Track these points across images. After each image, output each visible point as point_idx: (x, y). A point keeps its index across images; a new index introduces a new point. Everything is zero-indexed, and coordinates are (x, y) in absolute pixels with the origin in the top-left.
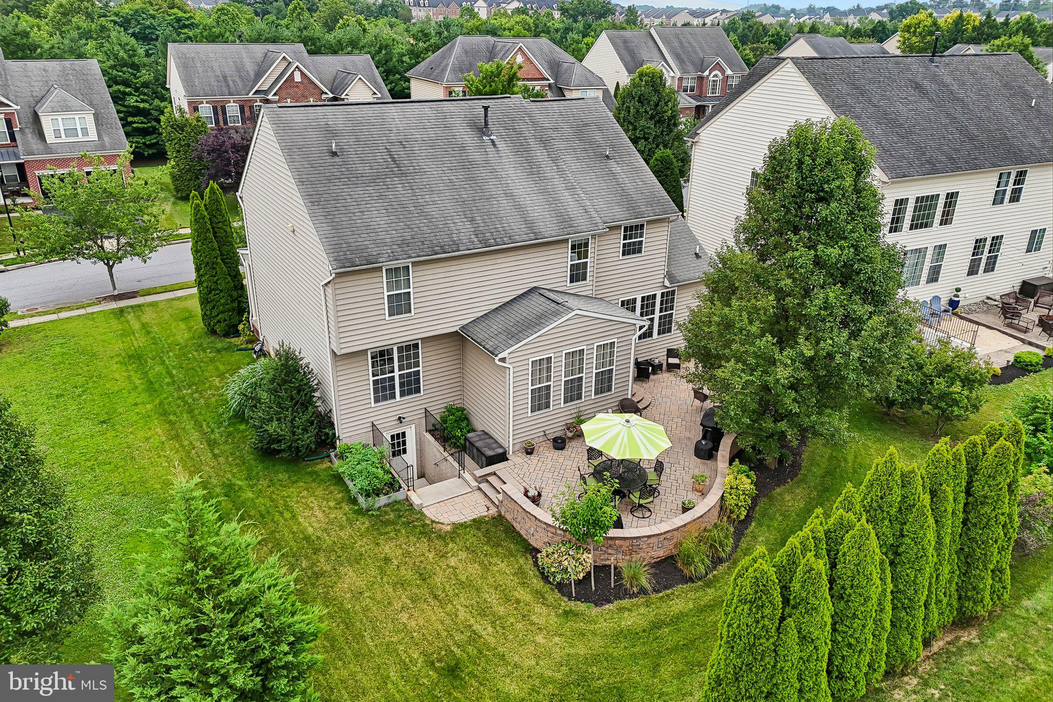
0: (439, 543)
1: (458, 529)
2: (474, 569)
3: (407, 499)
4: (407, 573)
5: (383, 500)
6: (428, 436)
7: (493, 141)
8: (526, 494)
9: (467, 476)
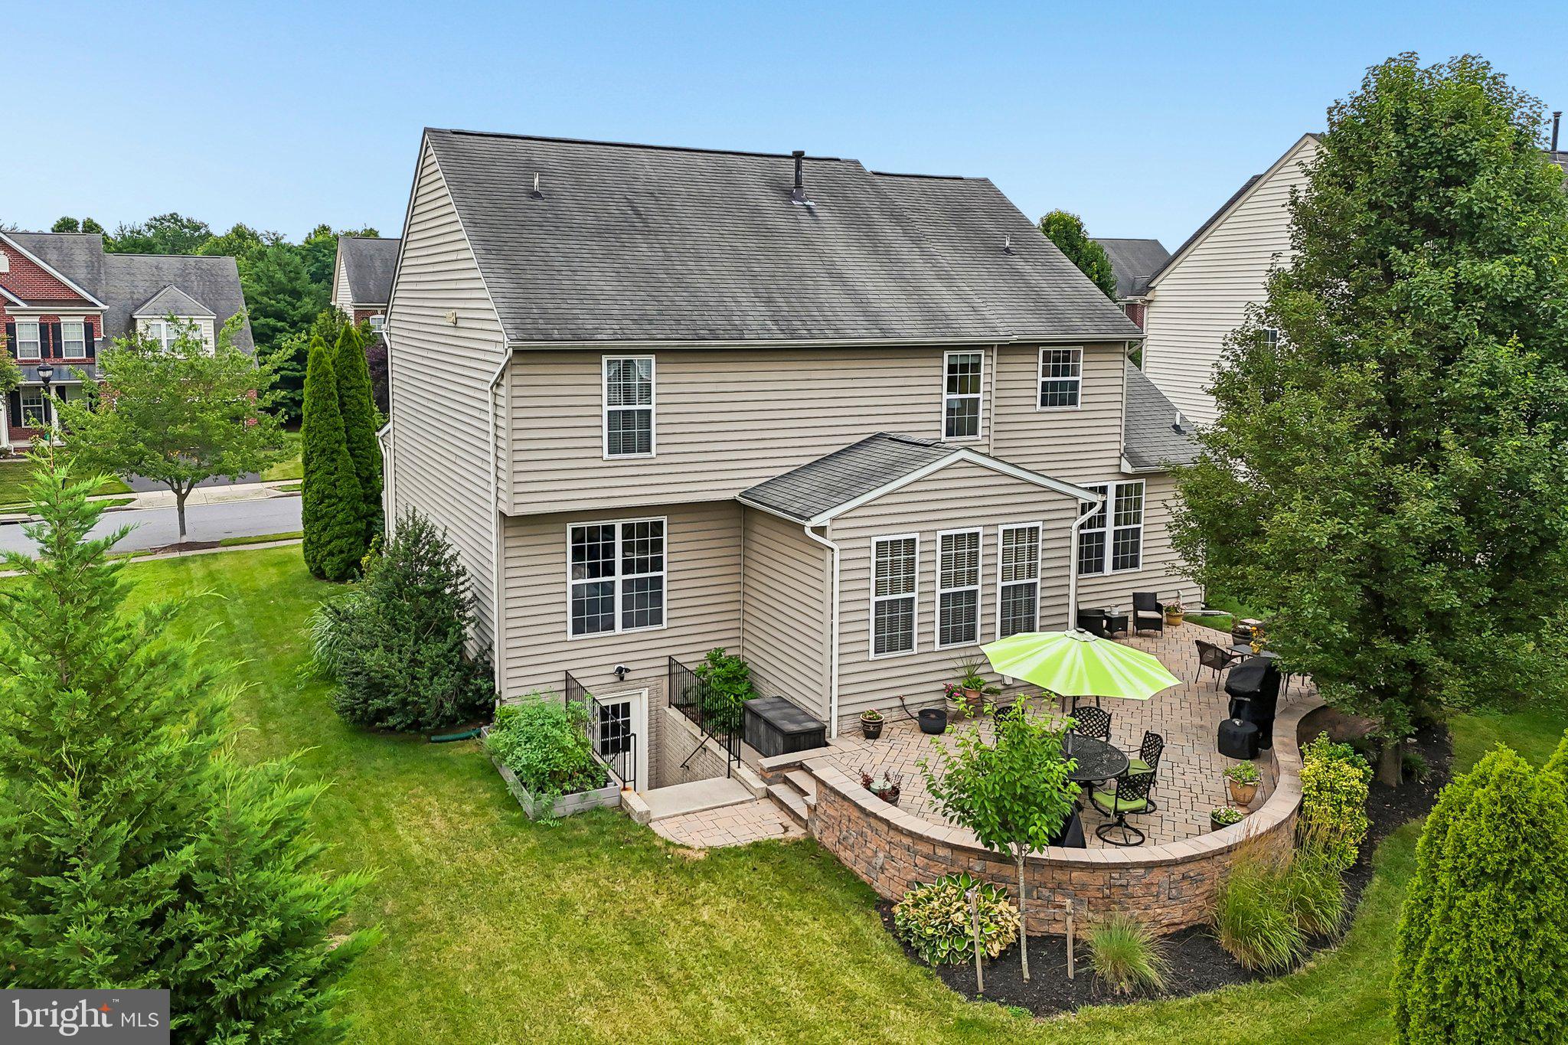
0: (678, 882)
1: (719, 859)
2: (752, 931)
3: (621, 804)
4: (605, 932)
5: (570, 803)
6: (675, 714)
7: (809, 208)
8: (867, 783)
9: (744, 772)
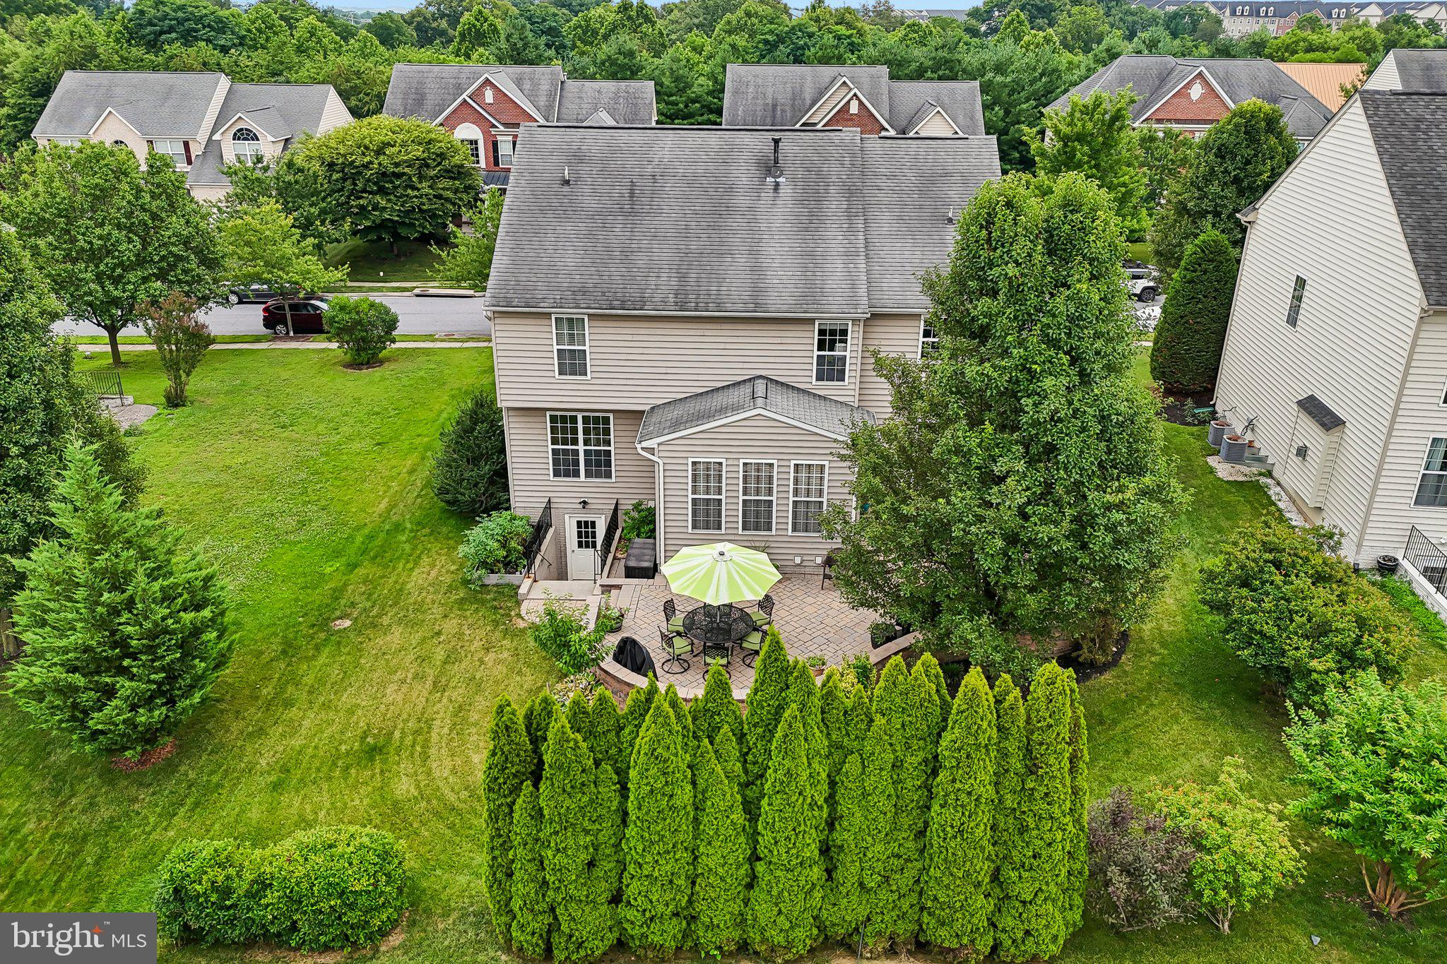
0: (496, 636)
2: (498, 672)
3: (518, 585)
4: (439, 652)
5: (493, 579)
7: (777, 185)
9: (599, 583)
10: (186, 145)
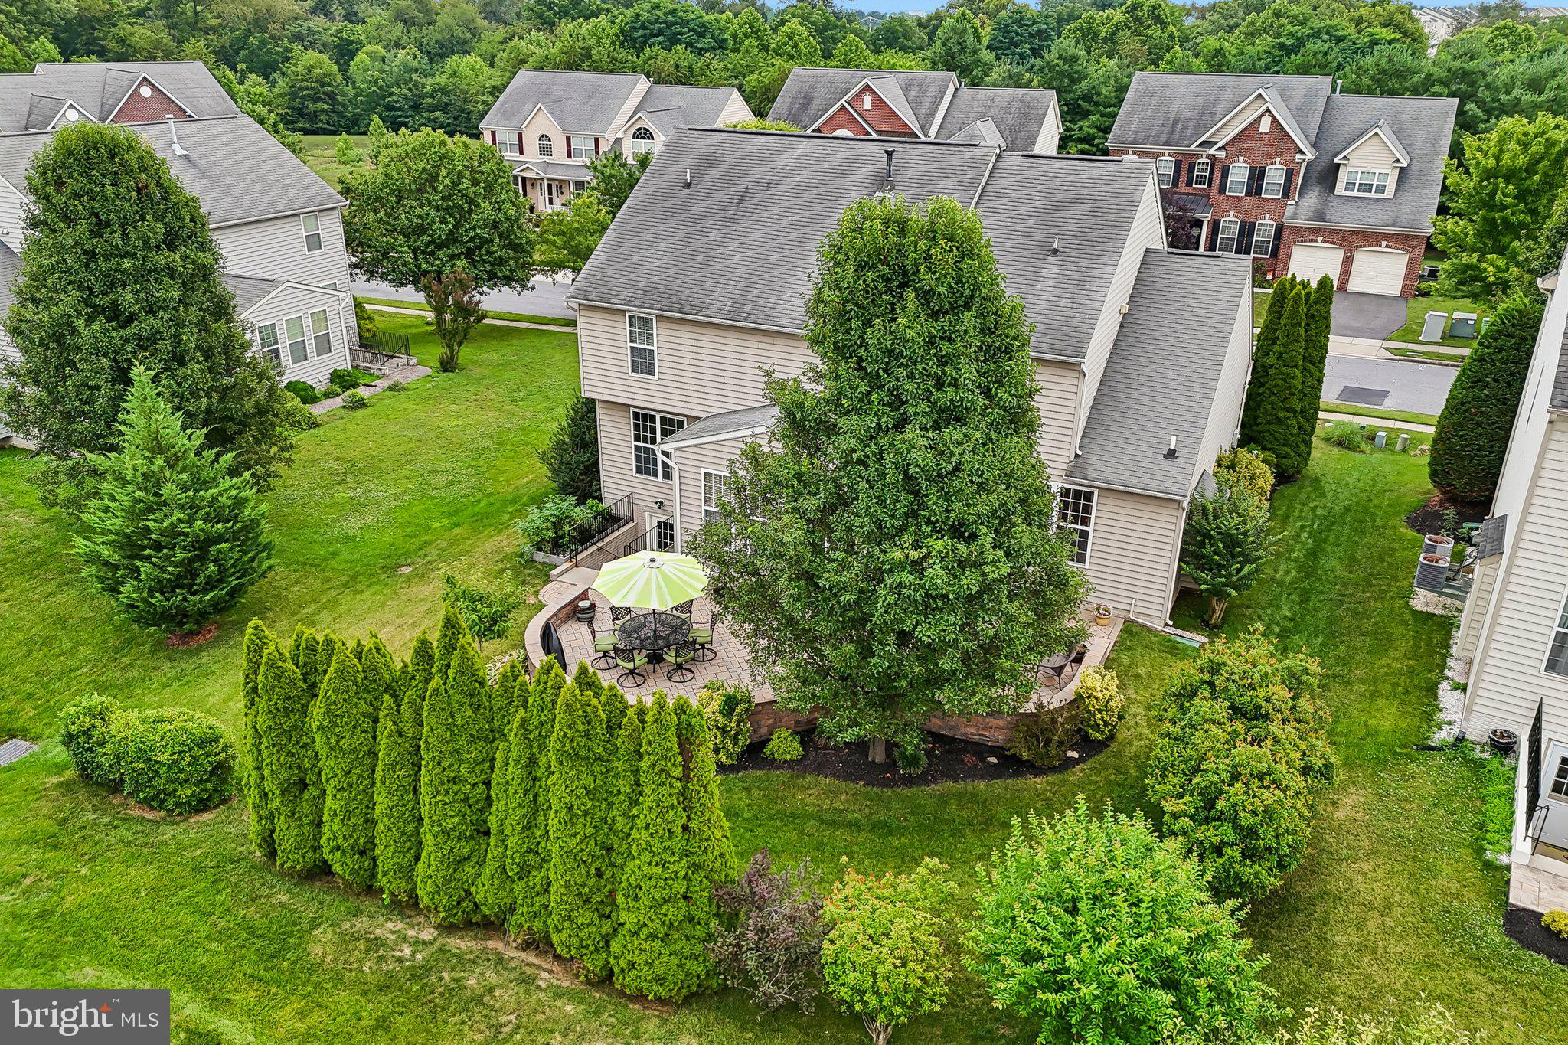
10: (597, 141)
